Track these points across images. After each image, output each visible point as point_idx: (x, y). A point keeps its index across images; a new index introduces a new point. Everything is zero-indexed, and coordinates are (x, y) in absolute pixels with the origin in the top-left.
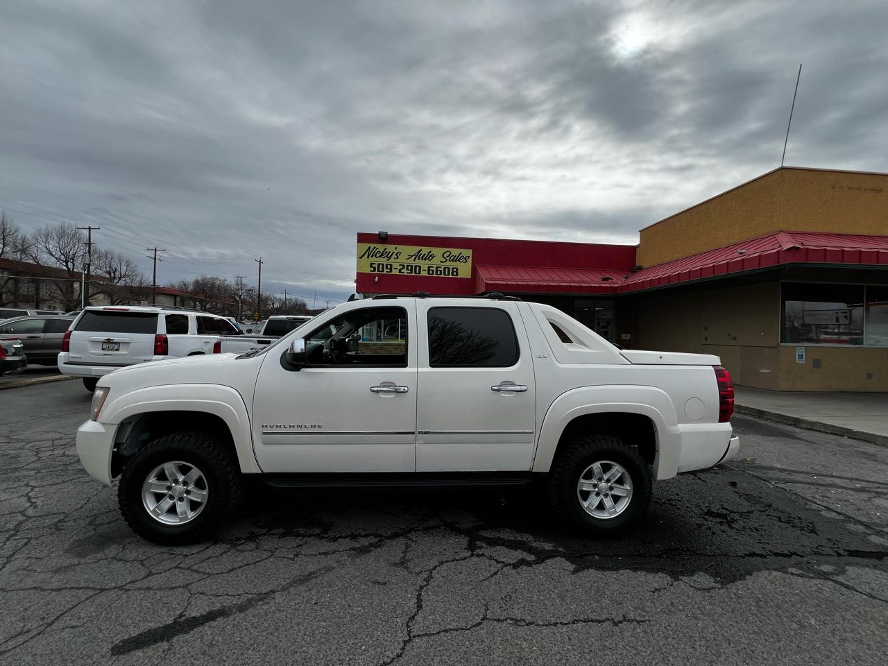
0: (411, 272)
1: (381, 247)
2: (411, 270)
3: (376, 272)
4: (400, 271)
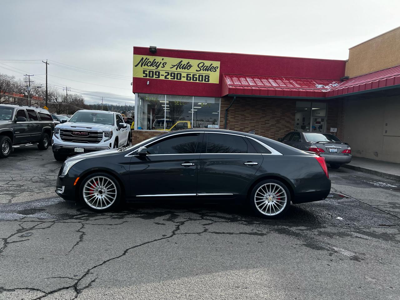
0: (174, 78)
1: (151, 58)
2: (174, 76)
3: (148, 77)
4: (166, 77)
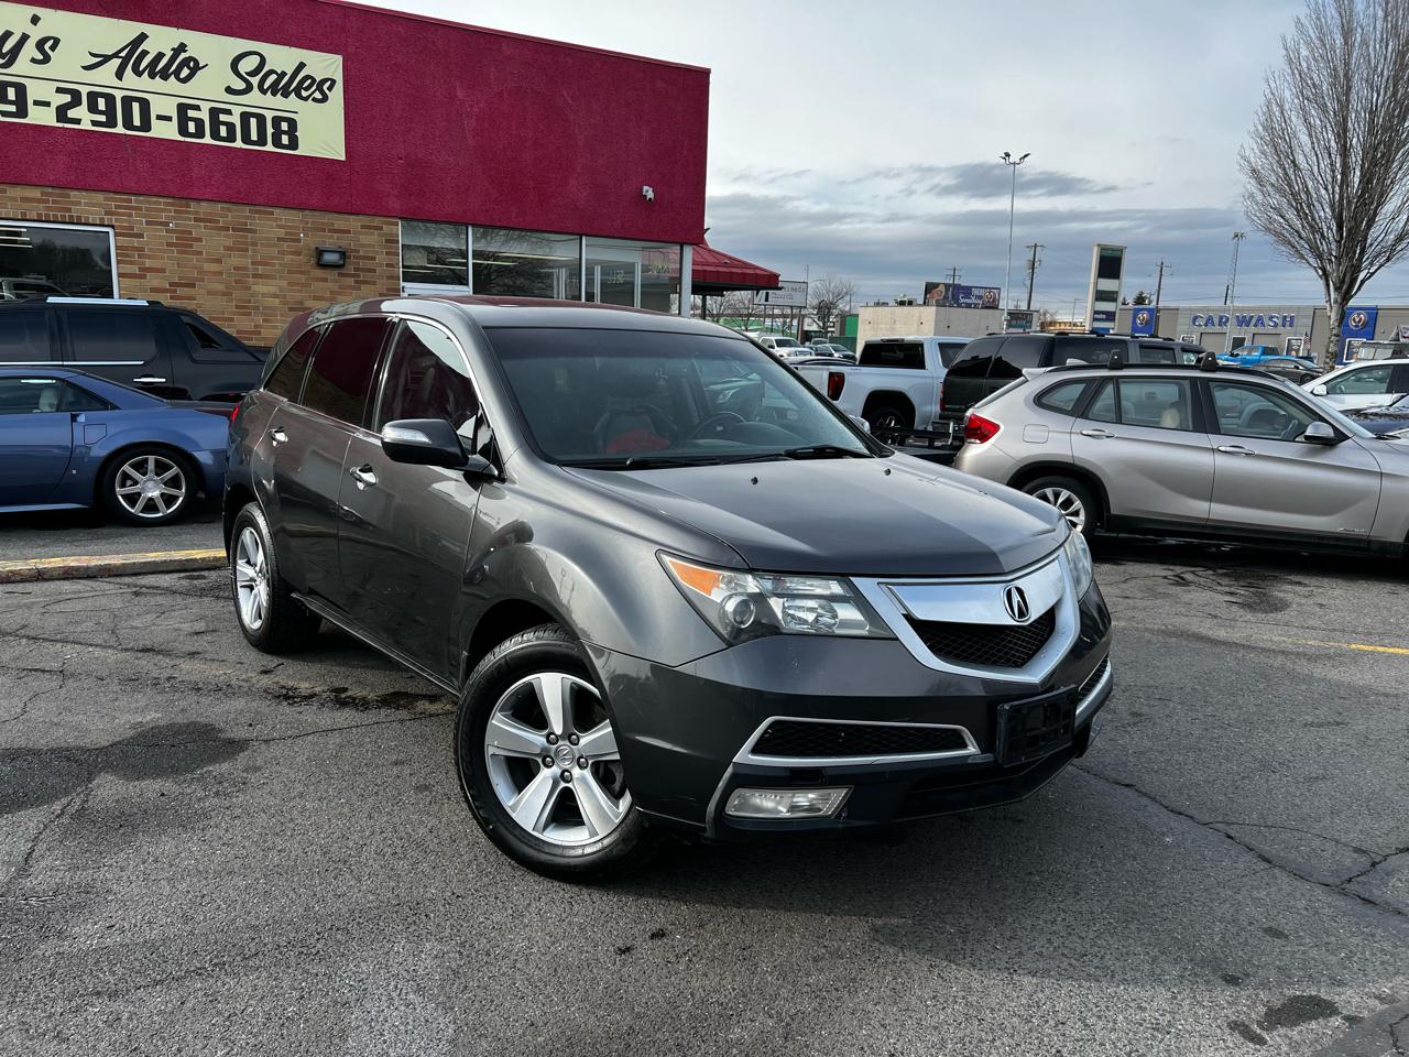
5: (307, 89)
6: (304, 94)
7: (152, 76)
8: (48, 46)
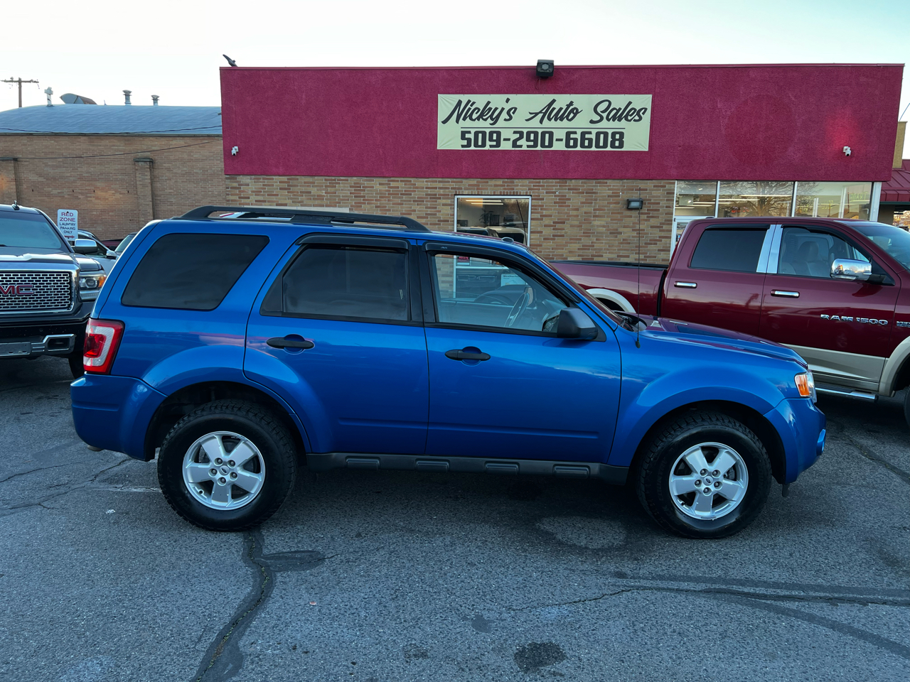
5: (631, 116)
6: (629, 118)
7: (556, 120)
8: (511, 112)
